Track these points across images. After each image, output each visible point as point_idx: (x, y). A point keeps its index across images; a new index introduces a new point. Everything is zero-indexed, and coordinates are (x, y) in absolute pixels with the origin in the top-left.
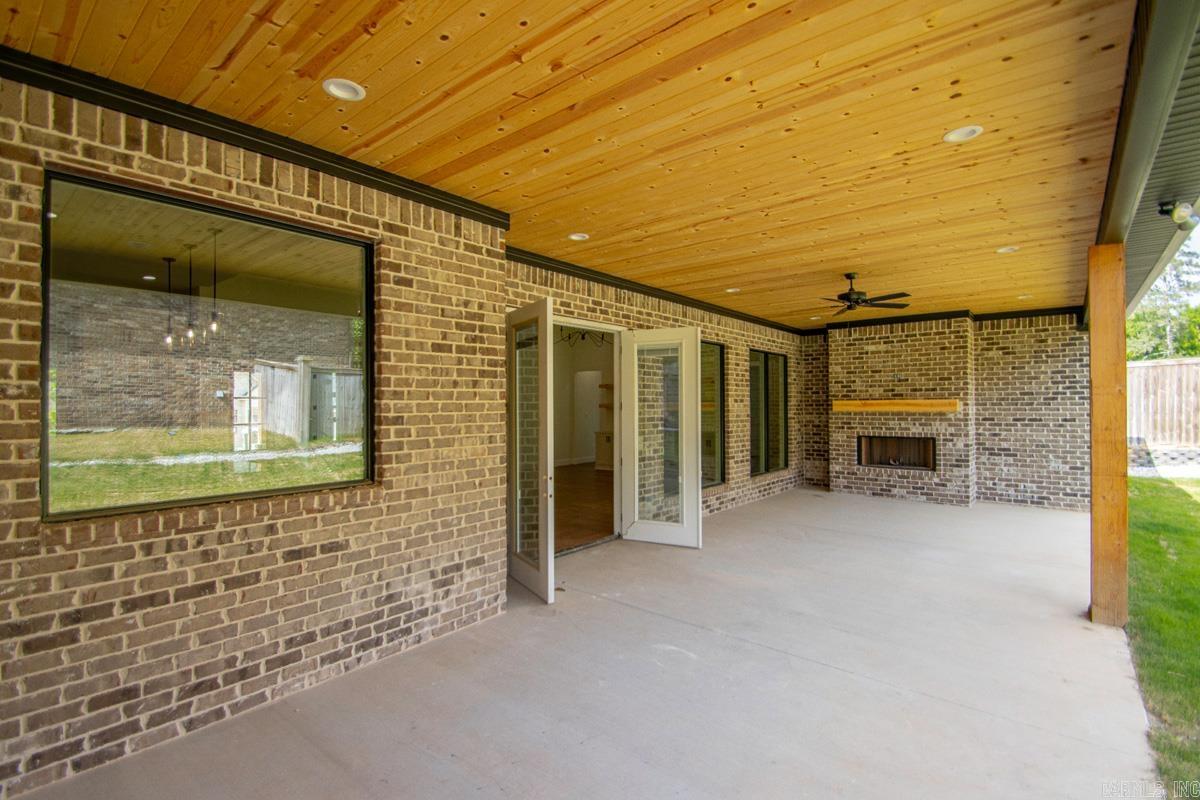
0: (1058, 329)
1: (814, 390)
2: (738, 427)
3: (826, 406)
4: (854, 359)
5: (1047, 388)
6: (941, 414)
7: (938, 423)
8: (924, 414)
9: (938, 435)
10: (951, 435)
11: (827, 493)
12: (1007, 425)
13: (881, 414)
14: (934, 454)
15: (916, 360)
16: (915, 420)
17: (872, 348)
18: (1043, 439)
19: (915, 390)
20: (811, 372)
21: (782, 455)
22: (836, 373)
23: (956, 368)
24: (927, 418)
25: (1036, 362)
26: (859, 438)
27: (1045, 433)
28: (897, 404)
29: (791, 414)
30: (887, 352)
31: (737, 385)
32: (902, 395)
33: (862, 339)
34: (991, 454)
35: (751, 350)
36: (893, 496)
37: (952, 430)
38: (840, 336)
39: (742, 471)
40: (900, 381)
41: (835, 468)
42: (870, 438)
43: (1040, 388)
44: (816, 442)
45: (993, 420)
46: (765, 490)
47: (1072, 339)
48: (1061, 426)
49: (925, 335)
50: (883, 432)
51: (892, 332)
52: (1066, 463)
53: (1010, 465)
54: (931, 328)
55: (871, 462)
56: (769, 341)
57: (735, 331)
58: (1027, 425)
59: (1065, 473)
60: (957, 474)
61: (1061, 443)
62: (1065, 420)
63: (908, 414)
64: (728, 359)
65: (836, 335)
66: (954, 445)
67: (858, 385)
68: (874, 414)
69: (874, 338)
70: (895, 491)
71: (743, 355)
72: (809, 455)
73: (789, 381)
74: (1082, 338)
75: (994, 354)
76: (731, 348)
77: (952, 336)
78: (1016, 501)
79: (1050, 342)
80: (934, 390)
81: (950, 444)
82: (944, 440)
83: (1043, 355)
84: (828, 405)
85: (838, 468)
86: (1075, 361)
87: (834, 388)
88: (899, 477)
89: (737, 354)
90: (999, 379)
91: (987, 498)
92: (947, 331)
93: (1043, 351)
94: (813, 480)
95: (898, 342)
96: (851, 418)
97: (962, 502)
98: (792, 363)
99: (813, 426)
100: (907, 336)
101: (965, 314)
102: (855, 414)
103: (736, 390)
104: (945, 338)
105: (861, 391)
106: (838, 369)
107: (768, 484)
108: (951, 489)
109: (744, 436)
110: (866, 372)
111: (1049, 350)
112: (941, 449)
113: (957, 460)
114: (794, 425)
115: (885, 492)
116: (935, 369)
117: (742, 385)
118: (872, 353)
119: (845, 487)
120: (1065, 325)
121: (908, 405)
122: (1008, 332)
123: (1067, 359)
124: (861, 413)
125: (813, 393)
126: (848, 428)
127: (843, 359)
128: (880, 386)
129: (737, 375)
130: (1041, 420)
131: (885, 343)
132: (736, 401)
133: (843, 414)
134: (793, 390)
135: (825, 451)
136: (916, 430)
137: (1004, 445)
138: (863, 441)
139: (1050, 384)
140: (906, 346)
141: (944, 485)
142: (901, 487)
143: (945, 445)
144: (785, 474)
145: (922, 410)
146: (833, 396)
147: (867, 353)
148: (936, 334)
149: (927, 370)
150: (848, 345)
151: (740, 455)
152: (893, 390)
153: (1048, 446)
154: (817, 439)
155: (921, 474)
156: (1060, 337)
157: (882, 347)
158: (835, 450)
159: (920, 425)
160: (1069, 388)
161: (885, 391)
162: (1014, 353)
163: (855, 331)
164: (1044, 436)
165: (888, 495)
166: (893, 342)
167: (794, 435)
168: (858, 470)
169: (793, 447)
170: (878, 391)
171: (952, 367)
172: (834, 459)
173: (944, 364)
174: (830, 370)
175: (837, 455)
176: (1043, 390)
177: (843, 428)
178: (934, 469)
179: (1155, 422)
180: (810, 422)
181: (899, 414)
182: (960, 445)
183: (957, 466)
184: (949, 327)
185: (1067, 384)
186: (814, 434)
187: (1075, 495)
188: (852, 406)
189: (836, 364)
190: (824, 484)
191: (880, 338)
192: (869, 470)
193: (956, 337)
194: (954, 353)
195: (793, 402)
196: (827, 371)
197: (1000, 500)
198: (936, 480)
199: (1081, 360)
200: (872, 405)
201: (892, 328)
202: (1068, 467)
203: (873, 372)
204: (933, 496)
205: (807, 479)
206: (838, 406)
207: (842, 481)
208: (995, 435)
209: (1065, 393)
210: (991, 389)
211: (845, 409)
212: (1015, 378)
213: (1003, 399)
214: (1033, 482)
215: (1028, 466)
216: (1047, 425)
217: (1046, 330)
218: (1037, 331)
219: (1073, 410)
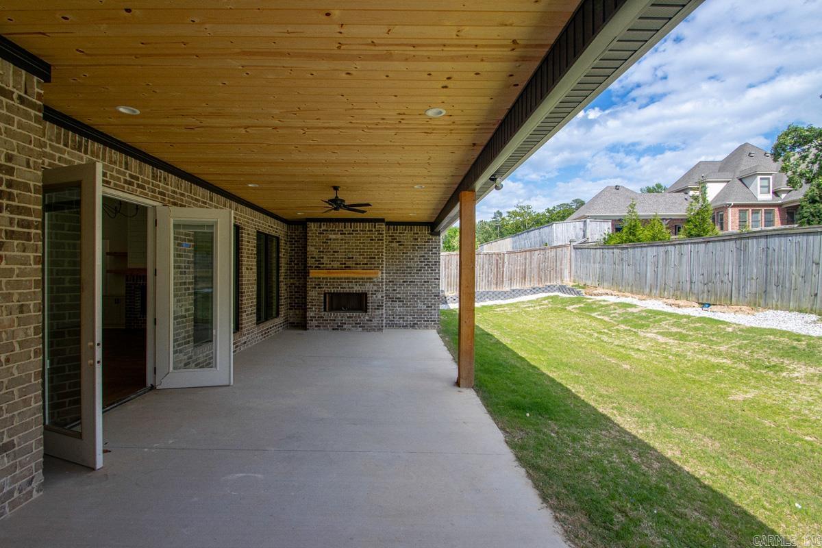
0: (423, 233)
1: (296, 262)
2: (249, 288)
3: (304, 273)
4: (323, 243)
6: (370, 279)
7: (368, 284)
8: (362, 279)
9: (369, 291)
10: (375, 291)
11: (304, 332)
12: (400, 285)
13: (338, 279)
14: (367, 303)
15: (358, 246)
16: (356, 282)
17: (333, 237)
19: (357, 264)
20: (294, 250)
21: (274, 307)
22: (312, 251)
23: (378, 252)
24: (363, 281)
25: (413, 250)
26: (325, 294)
27: (416, 288)
28: (348, 273)
29: (281, 279)
30: (342, 240)
31: (248, 257)
32: (350, 267)
33: (327, 231)
34: (392, 301)
35: (258, 232)
36: (344, 329)
37: (375, 288)
38: (314, 227)
39: (251, 321)
40: (349, 258)
41: (310, 314)
42: (332, 295)
44: (297, 298)
45: (393, 282)
46: (265, 333)
47: (428, 239)
48: (423, 285)
49: (363, 231)
50: (340, 290)
51: (345, 228)
52: (424, 304)
53: (401, 307)
54: (366, 228)
55: (332, 309)
56: (269, 226)
57: (247, 216)
58: (408, 285)
59: (424, 310)
60: (377, 313)
61: (423, 294)
62: (425, 282)
63: (353, 279)
64: (242, 237)
65: (312, 227)
66: (376, 297)
67: (325, 260)
68: (334, 278)
69: (335, 231)
70: (345, 326)
71: (252, 235)
72: (291, 307)
73: (280, 255)
74: (432, 239)
75: (395, 245)
76: (244, 229)
77: (377, 233)
78: (403, 326)
79: (419, 240)
80: (367, 264)
81: (375, 296)
82: (372, 294)
83: (416, 247)
84: (307, 273)
85: (312, 314)
86: (429, 251)
87: (310, 262)
88: (348, 317)
89: (248, 234)
90: (397, 259)
91: (390, 326)
92: (374, 230)
93: (416, 245)
94: (294, 323)
95: (348, 234)
96: (321, 282)
97: (379, 330)
98: (282, 243)
99: (295, 287)
100: (353, 231)
101: (382, 220)
102: (323, 278)
103: (248, 261)
104: (372, 234)
105: (326, 264)
106: (313, 249)
107: (268, 329)
108: (375, 322)
109: (253, 295)
110: (329, 252)
111: (419, 244)
112: (370, 300)
113: (378, 306)
114: (283, 286)
115: (339, 327)
116: (367, 252)
117: (252, 258)
118: (334, 240)
119: (316, 326)
120: (426, 231)
121: (354, 273)
122: (401, 233)
123: (426, 250)
124: (327, 278)
125: (295, 264)
126: (319, 288)
127: (316, 242)
128: (338, 261)
129: (249, 250)
130: (414, 282)
131: (341, 234)
132: (247, 269)
133: (315, 278)
134: (283, 262)
135: (302, 304)
136: (357, 289)
137: (398, 296)
138: (327, 295)
139: (419, 263)
140: (353, 237)
141: (371, 321)
142: (348, 324)
143: (372, 297)
144: (278, 321)
145: (360, 276)
146: (310, 267)
147: (330, 240)
148: (368, 231)
149: (363, 252)
150: (319, 233)
151: (250, 309)
152: (345, 264)
153: (417, 296)
154: (297, 295)
155: (359, 315)
156: (424, 237)
157: (339, 236)
158: (310, 302)
159: (360, 285)
160: (426, 265)
161: (341, 264)
162: (403, 245)
163: (324, 225)
164: (416, 290)
165: (341, 329)
166: (345, 234)
167: (283, 293)
168: (324, 314)
169: (282, 302)
170: (336, 264)
171: (376, 251)
172: (310, 308)
173: (372, 249)
174: (308, 250)
175: (312, 305)
176: (416, 266)
177: (315, 288)
178: (366, 312)
179: (448, 282)
180: (293, 284)
181: (348, 278)
182: (379, 296)
183: (378, 309)
184: (375, 227)
185: (426, 263)
186: (295, 292)
187: (428, 321)
188: (322, 274)
189: (311, 246)
190: (301, 325)
191: (338, 231)
192: (331, 314)
193: (378, 234)
194: (377, 243)
195: (283, 270)
196: (306, 250)
197: (396, 326)
198: (367, 318)
199: (432, 251)
200: (333, 273)
201: (345, 225)
202: (425, 306)
203: (334, 252)
204: (365, 328)
205: (290, 323)
206: (313, 273)
207: (315, 323)
208: (394, 290)
209: (424, 268)
210: (393, 265)
211: (316, 275)
212: (404, 259)
213: (398, 270)
214: (411, 315)
215: (409, 307)
216: (417, 285)
217: (418, 233)
218: (414, 234)
219: (428, 276)
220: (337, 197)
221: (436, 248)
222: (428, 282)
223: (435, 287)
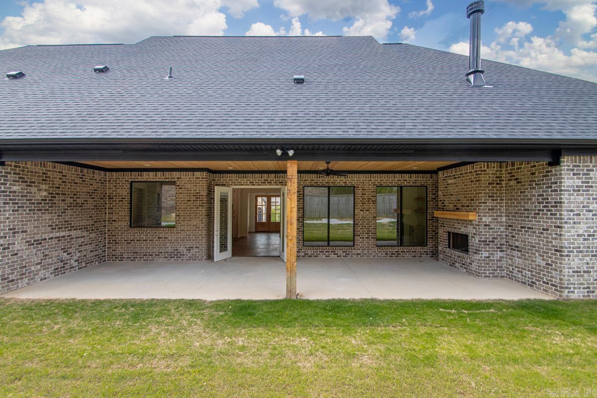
0: (540, 165)
4: (445, 188)
5: (535, 207)
6: (470, 221)
7: (469, 226)
8: (466, 221)
9: (469, 233)
10: (474, 234)
12: (518, 230)
14: (468, 245)
15: (463, 188)
16: (463, 224)
18: (534, 242)
19: (463, 206)
22: (440, 195)
24: (466, 223)
25: (531, 188)
26: (449, 233)
27: (534, 237)
28: (457, 214)
30: (454, 184)
32: (458, 209)
33: (447, 177)
36: (456, 267)
38: (441, 175)
40: (458, 200)
41: (440, 248)
43: (532, 207)
45: (512, 226)
47: (547, 172)
49: (466, 173)
51: (456, 172)
52: (543, 260)
53: (519, 258)
58: (526, 231)
59: (544, 267)
60: (476, 258)
61: (542, 246)
62: (544, 229)
63: (461, 220)
66: (475, 240)
67: (446, 203)
69: (451, 176)
70: (456, 264)
74: (552, 171)
75: (513, 183)
77: (475, 174)
78: (522, 282)
79: (537, 174)
80: (469, 206)
82: (472, 237)
83: (534, 183)
86: (547, 187)
88: (458, 256)
90: (515, 199)
91: (510, 278)
92: (473, 171)
93: (534, 181)
95: (458, 178)
98: (431, 190)
100: (460, 174)
105: (447, 206)
106: (441, 193)
107: (398, 252)
108: (474, 266)
110: (448, 195)
111: (536, 180)
112: (470, 242)
113: (476, 250)
115: (453, 264)
116: (469, 194)
118: (451, 184)
119: (443, 259)
121: (461, 215)
123: (545, 186)
126: (444, 227)
127: (442, 188)
128: (452, 203)
130: (532, 228)
131: (454, 179)
136: (463, 230)
137: (517, 244)
138: (451, 235)
139: (536, 204)
140: (460, 180)
141: (471, 264)
142: (458, 262)
143: (471, 240)
144: (419, 249)
145: (465, 218)
147: (449, 184)
149: (466, 194)
150: (443, 180)
152: (456, 206)
153: (535, 247)
155: (464, 256)
156: (542, 170)
157: (454, 181)
159: (464, 227)
160: (545, 207)
161: (454, 206)
162: (521, 182)
163: (445, 172)
164: (533, 239)
165: (454, 267)
166: (456, 178)
168: (448, 250)
170: (452, 206)
173: (472, 191)
176: (534, 208)
178: (469, 254)
181: (457, 220)
183: (476, 253)
185: (545, 204)
187: (548, 284)
188: (445, 214)
189: (440, 190)
197: (515, 280)
198: (469, 260)
201: (456, 169)
202: (545, 263)
203: (450, 195)
204: (468, 270)
207: (441, 256)
208: (513, 237)
209: (543, 210)
210: (511, 206)
212: (521, 199)
213: (516, 213)
214: (529, 271)
215: (527, 260)
216: (535, 232)
217: (535, 166)
218: (531, 167)
219: (547, 222)
220: (328, 168)
221: (556, 183)
222: (547, 230)
223: (556, 239)
